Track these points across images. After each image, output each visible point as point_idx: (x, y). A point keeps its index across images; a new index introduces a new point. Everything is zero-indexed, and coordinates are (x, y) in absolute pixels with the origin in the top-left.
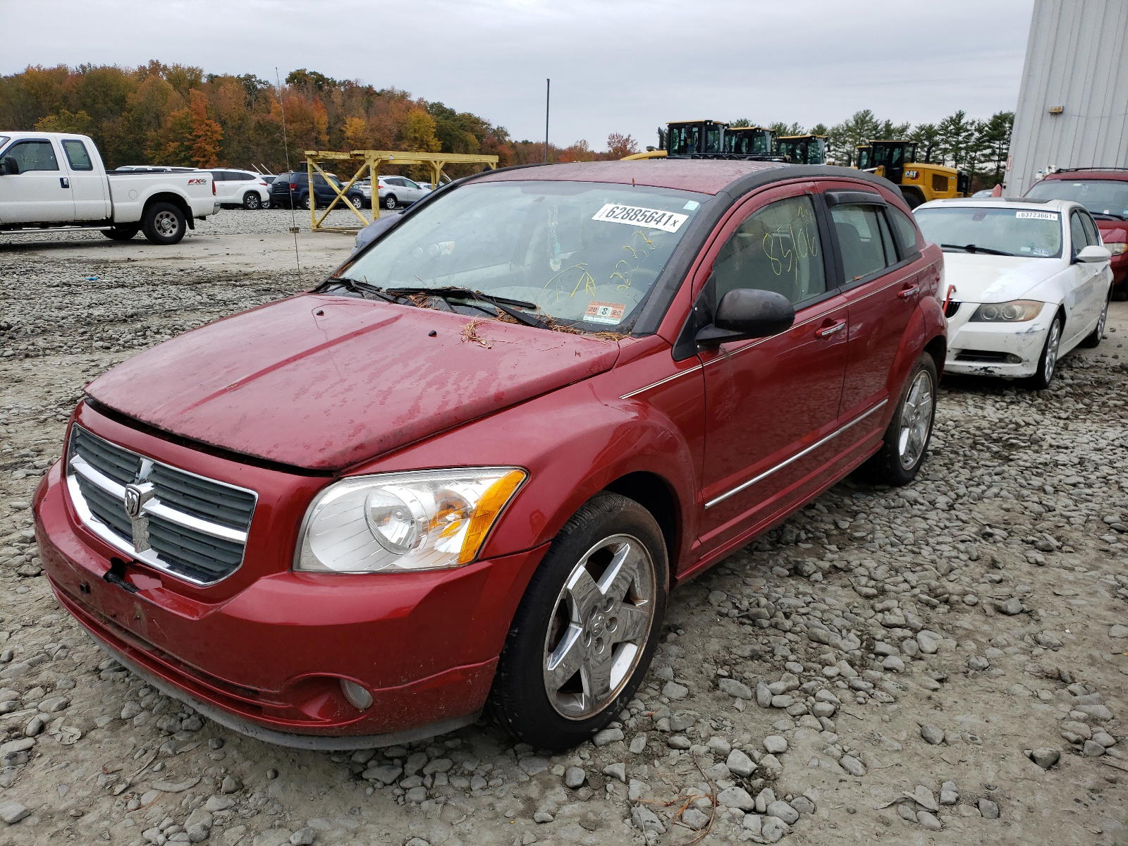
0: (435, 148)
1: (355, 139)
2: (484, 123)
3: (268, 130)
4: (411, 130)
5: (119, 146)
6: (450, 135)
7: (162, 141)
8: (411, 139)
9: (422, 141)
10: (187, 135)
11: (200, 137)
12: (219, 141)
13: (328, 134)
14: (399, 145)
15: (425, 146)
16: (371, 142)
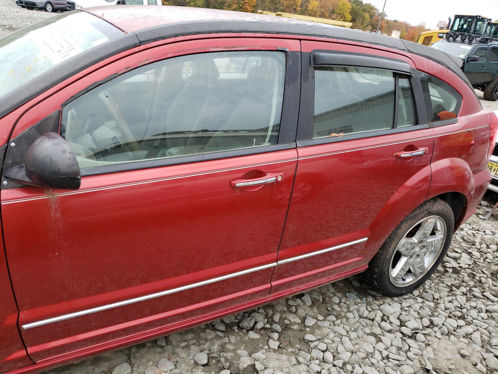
0: (348, 19)
1: (312, 11)
2: (376, 9)
3: (275, 2)
4: (339, 9)
5: (215, 4)
6: (357, 13)
7: (232, 3)
8: (338, 13)
9: (343, 15)
10: (242, 2)
11: (246, 3)
12: (254, 6)
13: (301, 7)
14: (331, 16)
15: (344, 18)
16: (319, 13)
